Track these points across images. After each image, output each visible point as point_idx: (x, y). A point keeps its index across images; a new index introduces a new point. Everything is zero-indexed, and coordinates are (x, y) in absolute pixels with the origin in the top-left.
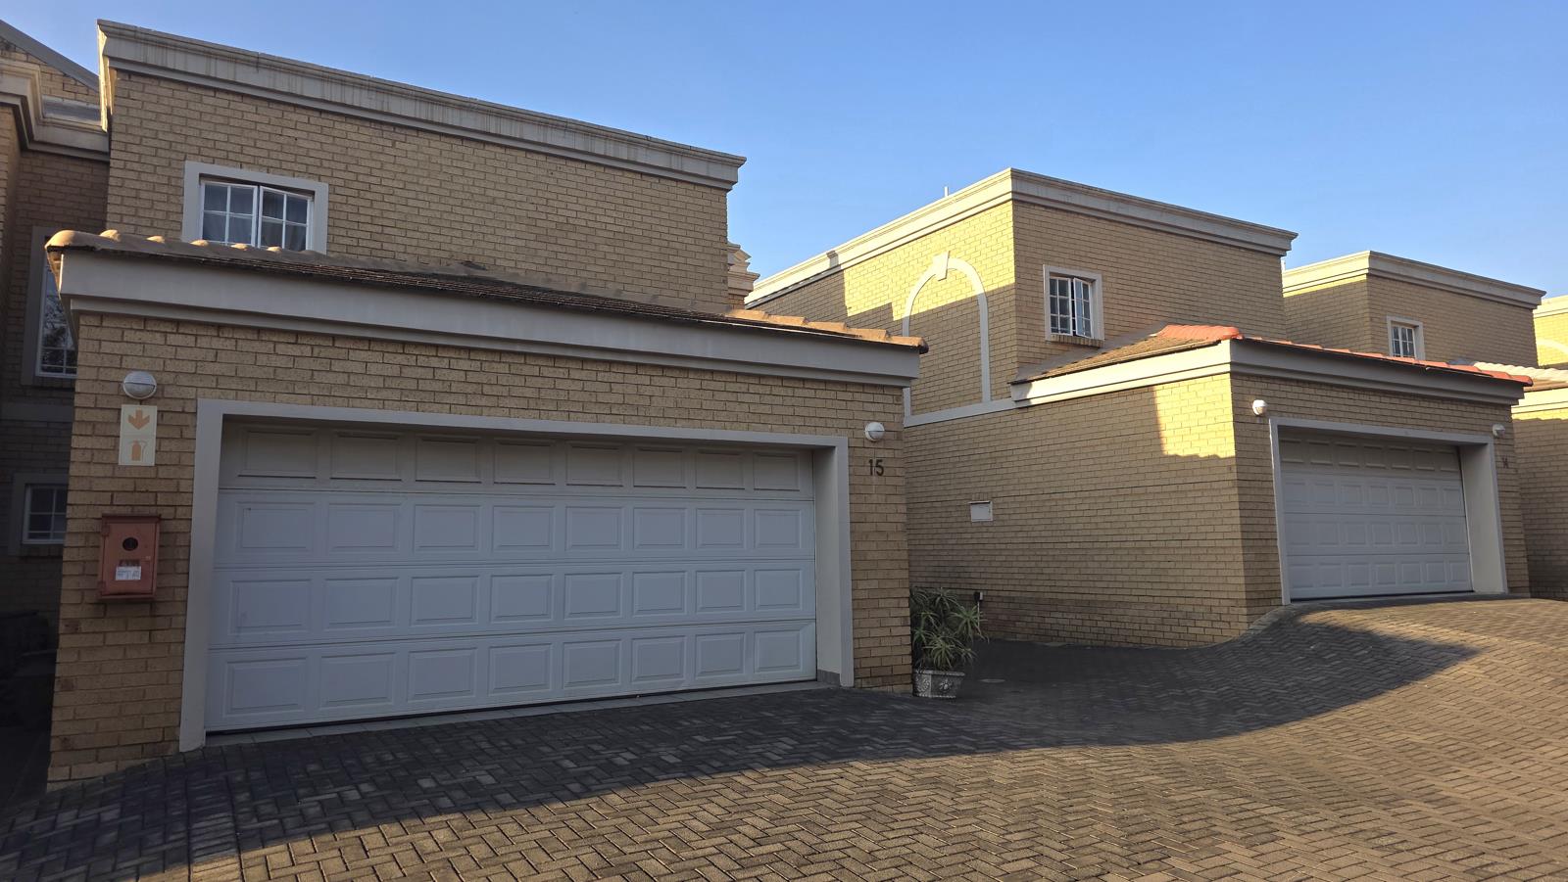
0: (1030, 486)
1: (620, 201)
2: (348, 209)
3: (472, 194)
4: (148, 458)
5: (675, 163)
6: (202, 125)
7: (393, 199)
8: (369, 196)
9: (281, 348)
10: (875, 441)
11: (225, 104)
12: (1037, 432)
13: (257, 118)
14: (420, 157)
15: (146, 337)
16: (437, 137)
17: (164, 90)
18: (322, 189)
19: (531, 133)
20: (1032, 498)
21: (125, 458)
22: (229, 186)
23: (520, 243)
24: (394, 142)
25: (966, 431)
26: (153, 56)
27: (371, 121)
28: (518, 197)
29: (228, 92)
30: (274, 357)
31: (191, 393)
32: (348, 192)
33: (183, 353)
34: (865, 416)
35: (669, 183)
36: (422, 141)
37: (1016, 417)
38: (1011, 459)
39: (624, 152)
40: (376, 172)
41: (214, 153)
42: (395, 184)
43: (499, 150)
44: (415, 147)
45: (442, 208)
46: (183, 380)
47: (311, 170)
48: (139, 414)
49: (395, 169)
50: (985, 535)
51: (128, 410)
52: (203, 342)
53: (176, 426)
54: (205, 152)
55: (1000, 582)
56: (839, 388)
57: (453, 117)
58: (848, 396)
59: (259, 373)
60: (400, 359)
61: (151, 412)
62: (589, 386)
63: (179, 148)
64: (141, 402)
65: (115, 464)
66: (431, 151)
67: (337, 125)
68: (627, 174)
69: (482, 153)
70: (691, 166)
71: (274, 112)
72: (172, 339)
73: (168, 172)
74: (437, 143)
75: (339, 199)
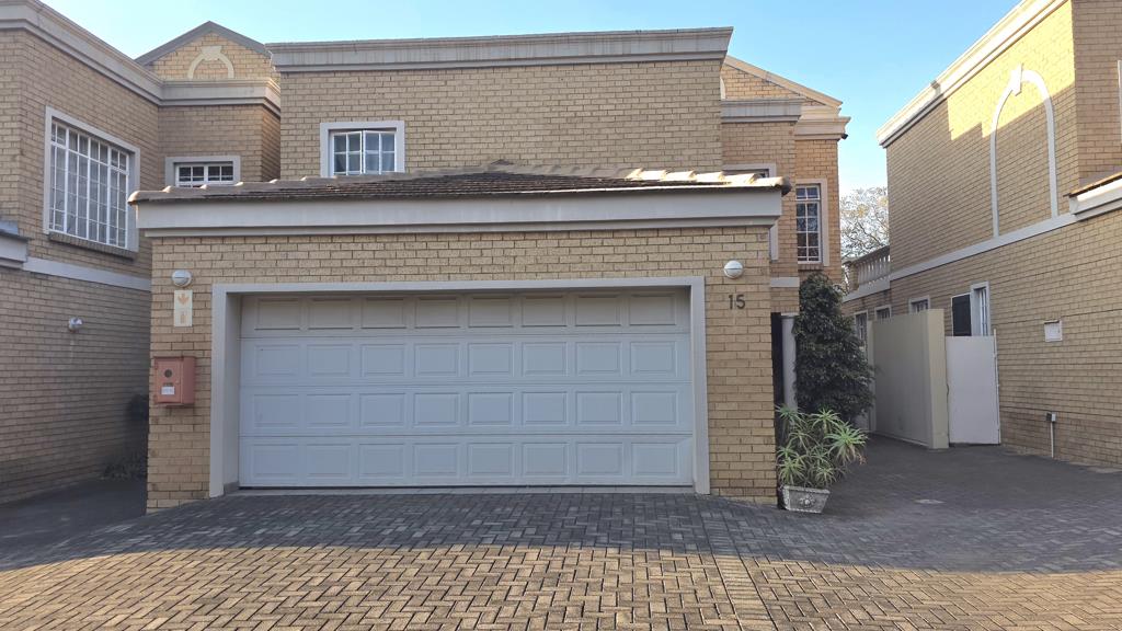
0: (1092, 304)
1: (620, 89)
2: (417, 136)
3: (502, 108)
4: (189, 322)
5: (666, 47)
6: (329, 97)
7: (447, 123)
8: (430, 124)
9: (258, 248)
10: (735, 278)
11: (340, 80)
12: (1096, 245)
13: (359, 85)
14: (464, 88)
15: (185, 248)
16: (475, 71)
17: (306, 79)
18: (400, 125)
19: (542, 52)
20: (1094, 316)
21: (177, 323)
22: (347, 134)
23: (539, 139)
24: (446, 82)
25: (1040, 248)
26: (297, 59)
27: (430, 70)
28: (536, 104)
29: (342, 72)
30: (254, 254)
31: (209, 280)
32: (417, 124)
33: (205, 257)
34: (724, 256)
35: (664, 65)
36: (465, 76)
37: (1080, 231)
38: (1076, 275)
39: (619, 49)
40: (434, 106)
41: (335, 115)
42: (448, 112)
43: (521, 70)
44: (459, 82)
45: (481, 123)
46: (205, 273)
47: (394, 113)
48: (183, 295)
49: (447, 101)
50: (1058, 355)
51: (178, 293)
52: (215, 248)
53: (202, 302)
54: (331, 114)
55: (1069, 404)
56: (696, 233)
57: (483, 54)
58: (706, 239)
59: (246, 265)
60: (330, 247)
61: (189, 294)
62: (464, 253)
63: (316, 115)
64: (184, 288)
65: (172, 326)
66: (472, 82)
67: (409, 78)
68: (625, 66)
69: (509, 75)
70: (679, 47)
71: (369, 79)
72: (200, 248)
73: (311, 132)
74: (476, 75)
75: (412, 130)
